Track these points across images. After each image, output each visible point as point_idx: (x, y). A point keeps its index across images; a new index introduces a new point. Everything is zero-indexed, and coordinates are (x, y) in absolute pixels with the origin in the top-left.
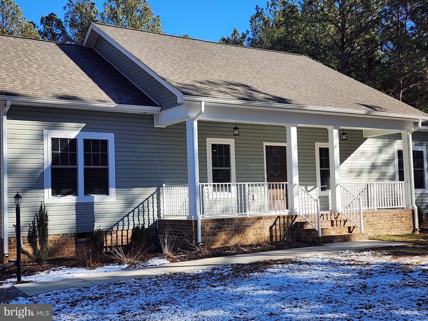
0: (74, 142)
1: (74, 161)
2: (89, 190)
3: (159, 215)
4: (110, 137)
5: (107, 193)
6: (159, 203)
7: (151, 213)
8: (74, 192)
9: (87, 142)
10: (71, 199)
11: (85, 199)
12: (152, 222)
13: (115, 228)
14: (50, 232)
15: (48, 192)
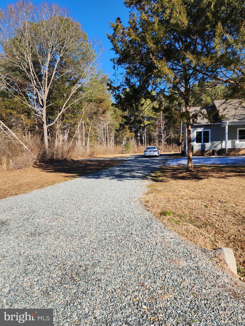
0: (201, 132)
1: (201, 136)
2: (204, 142)
3: (222, 147)
4: (210, 130)
5: (209, 143)
6: (222, 145)
7: (218, 147)
8: (201, 142)
9: (204, 132)
10: (200, 144)
11: (204, 144)
12: (220, 149)
13: (210, 150)
14: (194, 150)
15: (195, 142)
